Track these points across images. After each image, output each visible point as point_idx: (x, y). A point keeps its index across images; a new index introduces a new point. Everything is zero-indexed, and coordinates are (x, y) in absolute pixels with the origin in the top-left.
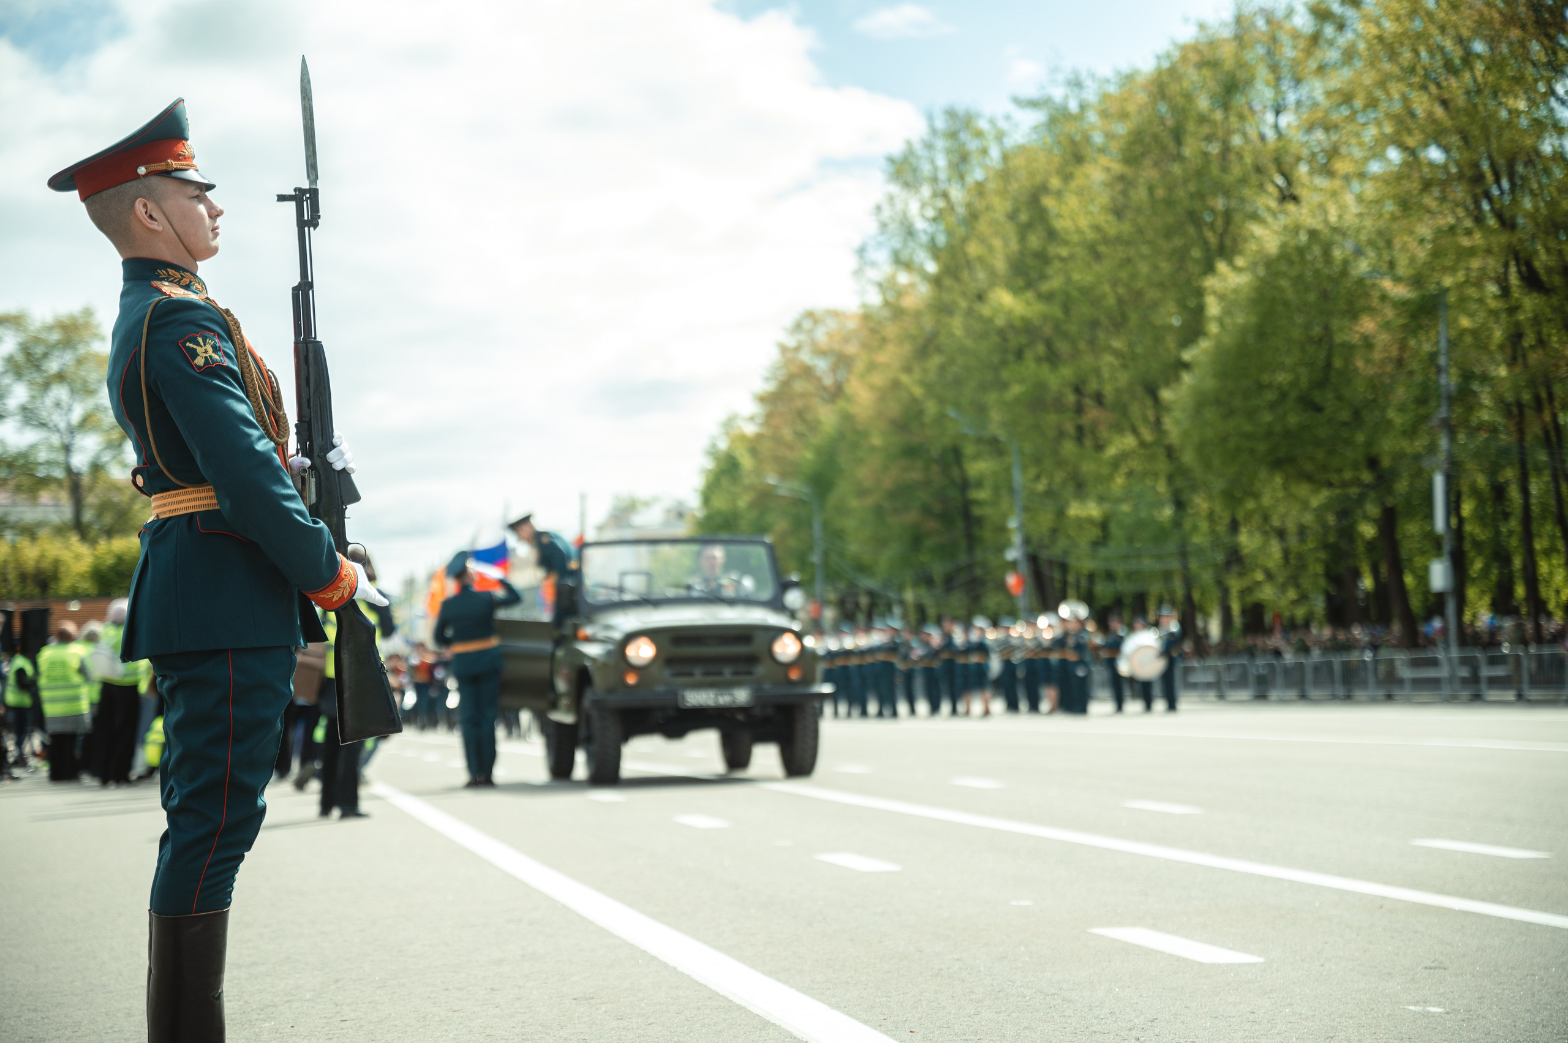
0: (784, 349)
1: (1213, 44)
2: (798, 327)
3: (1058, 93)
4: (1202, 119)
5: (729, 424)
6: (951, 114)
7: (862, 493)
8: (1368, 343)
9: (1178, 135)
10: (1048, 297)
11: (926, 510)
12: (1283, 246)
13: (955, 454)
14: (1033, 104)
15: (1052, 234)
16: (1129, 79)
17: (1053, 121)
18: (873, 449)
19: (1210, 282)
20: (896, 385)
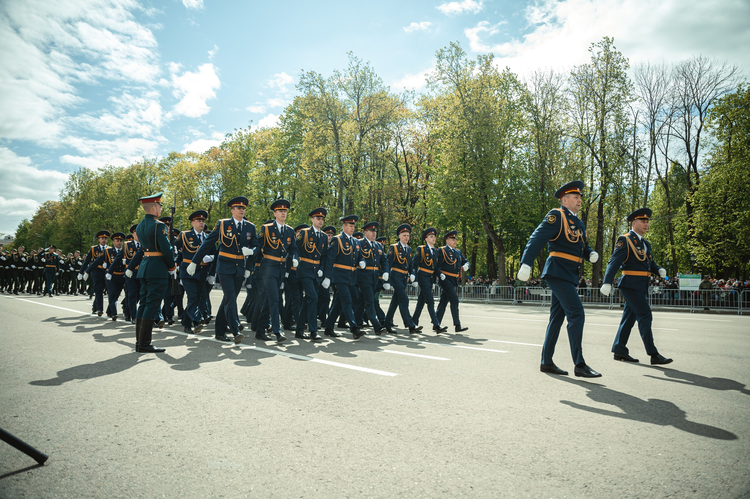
0: (41, 208)
1: (140, 166)
2: (45, 204)
3: (107, 169)
4: (137, 179)
5: (25, 221)
6: (85, 169)
9: (132, 181)
10: (103, 206)
11: (71, 243)
13: (81, 234)
14: (102, 170)
15: (105, 194)
16: (122, 169)
17: (105, 173)
18: (61, 230)
19: (139, 209)
20: (68, 219)
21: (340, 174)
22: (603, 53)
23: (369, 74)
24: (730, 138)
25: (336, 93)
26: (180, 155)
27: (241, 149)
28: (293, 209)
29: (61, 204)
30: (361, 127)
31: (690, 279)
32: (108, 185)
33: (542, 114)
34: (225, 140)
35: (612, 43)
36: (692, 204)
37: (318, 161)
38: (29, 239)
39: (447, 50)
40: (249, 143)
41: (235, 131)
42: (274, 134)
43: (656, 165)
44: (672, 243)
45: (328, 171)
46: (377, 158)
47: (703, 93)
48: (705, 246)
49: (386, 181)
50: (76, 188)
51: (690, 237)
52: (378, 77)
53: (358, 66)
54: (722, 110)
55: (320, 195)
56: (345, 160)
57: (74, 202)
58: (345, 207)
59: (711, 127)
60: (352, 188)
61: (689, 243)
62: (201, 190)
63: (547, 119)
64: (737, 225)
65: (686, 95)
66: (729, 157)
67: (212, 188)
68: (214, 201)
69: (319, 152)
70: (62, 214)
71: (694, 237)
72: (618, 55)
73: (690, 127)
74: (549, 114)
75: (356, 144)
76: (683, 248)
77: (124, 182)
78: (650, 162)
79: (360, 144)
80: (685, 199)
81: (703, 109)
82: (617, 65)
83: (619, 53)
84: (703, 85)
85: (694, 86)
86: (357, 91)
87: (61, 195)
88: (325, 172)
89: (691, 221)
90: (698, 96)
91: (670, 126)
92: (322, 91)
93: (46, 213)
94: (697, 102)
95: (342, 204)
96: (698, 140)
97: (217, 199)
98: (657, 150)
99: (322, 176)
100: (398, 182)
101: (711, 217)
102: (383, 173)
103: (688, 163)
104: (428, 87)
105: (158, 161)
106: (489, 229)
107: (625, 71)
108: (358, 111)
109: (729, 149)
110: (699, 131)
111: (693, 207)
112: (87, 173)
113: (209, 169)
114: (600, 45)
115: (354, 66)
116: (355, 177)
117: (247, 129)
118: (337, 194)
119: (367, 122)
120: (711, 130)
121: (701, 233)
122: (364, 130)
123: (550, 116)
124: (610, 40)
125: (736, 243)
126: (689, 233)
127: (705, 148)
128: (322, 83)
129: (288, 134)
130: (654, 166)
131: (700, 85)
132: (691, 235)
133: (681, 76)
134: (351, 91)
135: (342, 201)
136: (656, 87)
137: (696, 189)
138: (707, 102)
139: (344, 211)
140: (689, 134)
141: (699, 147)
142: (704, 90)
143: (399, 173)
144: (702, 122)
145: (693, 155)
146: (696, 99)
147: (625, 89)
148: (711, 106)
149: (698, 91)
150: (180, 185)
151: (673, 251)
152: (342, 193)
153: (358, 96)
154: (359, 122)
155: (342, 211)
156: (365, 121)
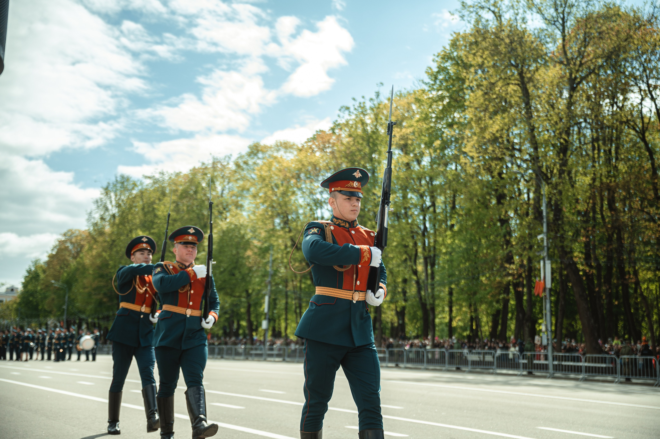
0: (60, 241)
1: (206, 168)
2: (65, 235)
3: (157, 176)
4: (203, 189)
5: (36, 263)
6: (122, 177)
7: (84, 288)
8: (249, 257)
9: (196, 192)
11: (105, 294)
12: (227, 228)
14: (149, 178)
15: (156, 216)
16: (179, 175)
17: (154, 183)
18: (89, 274)
20: (99, 255)
21: (535, 159)
25: (523, 19)
26: (265, 147)
27: (365, 130)
28: (453, 226)
29: (90, 233)
30: (571, 74)
32: (160, 200)
34: (337, 118)
37: (495, 140)
38: (41, 289)
40: (376, 119)
41: (353, 102)
42: (418, 100)
45: (512, 156)
46: (602, 127)
49: (622, 167)
50: (110, 207)
55: (501, 198)
56: (544, 135)
57: (108, 229)
58: (548, 217)
60: (557, 185)
62: (301, 201)
67: (318, 196)
69: (495, 126)
70: (91, 249)
75: (562, 105)
77: (185, 194)
79: (570, 103)
86: (561, 10)
87: (88, 220)
88: (507, 158)
92: (498, 18)
93: (67, 248)
95: (541, 213)
99: (502, 167)
100: (648, 165)
102: (617, 153)
105: (234, 158)
108: (564, 46)
112: (125, 184)
113: (315, 166)
116: (564, 163)
117: (374, 97)
118: (532, 195)
119: (581, 64)
122: (576, 78)
129: (442, 98)
134: (552, 13)
135: (540, 206)
139: (545, 225)
143: (648, 149)
150: (270, 193)
152: (540, 193)
153: (563, 19)
154: (566, 65)
155: (542, 225)
156: (578, 63)
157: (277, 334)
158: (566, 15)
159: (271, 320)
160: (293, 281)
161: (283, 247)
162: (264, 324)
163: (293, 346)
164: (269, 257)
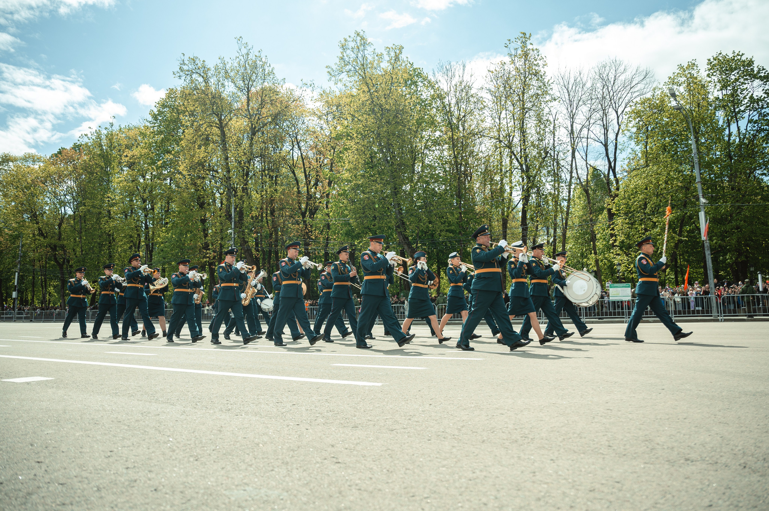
21: (228, 179)
22: (520, 49)
23: (261, 63)
24: (647, 143)
25: (222, 84)
26: (15, 157)
27: (101, 150)
30: (252, 125)
31: (620, 289)
33: (456, 113)
34: (78, 141)
35: (529, 39)
36: (614, 211)
37: (201, 164)
39: (351, 39)
43: (577, 169)
44: (595, 253)
45: (212, 176)
47: (619, 95)
48: (627, 255)
51: (613, 246)
52: (272, 67)
53: (248, 54)
54: (638, 114)
55: (202, 205)
56: (233, 163)
58: (235, 218)
59: (629, 130)
60: (241, 197)
61: (613, 253)
63: (461, 119)
64: (657, 232)
65: (604, 98)
66: (646, 162)
68: (65, 214)
69: (201, 154)
71: (616, 246)
72: (535, 52)
73: (607, 131)
74: (463, 114)
76: (606, 258)
78: (572, 166)
80: (605, 206)
81: (620, 112)
82: (535, 63)
83: (537, 49)
84: (620, 88)
85: (610, 88)
86: (246, 82)
89: (613, 229)
90: (615, 98)
91: (589, 130)
92: (206, 81)
94: (614, 105)
95: (230, 215)
96: (616, 144)
97: (70, 212)
98: (577, 154)
100: (295, 189)
101: (632, 224)
103: (607, 167)
104: (330, 80)
106: (404, 240)
107: (542, 70)
108: (248, 106)
109: (646, 154)
110: (617, 135)
111: (614, 214)
114: (517, 40)
115: (243, 53)
116: (246, 184)
117: (108, 127)
119: (258, 120)
120: (628, 134)
121: (622, 242)
122: (255, 127)
123: (464, 116)
124: (527, 36)
125: (657, 251)
126: (611, 242)
127: (623, 153)
128: (206, 70)
130: (575, 171)
131: (616, 87)
132: (613, 243)
133: (597, 77)
134: (241, 84)
135: (230, 211)
136: (574, 88)
137: (617, 195)
138: (623, 105)
139: (233, 223)
140: (607, 138)
141: (618, 151)
142: (620, 93)
143: (296, 180)
144: (619, 126)
145: (612, 160)
146: (612, 101)
147: (544, 89)
148: (628, 109)
149: (615, 94)
151: (597, 261)
152: (230, 202)
153: (248, 88)
154: (249, 119)
155: (231, 223)
156: (257, 118)
157: (24, 302)
158: (250, 87)
159: (20, 292)
160: (40, 261)
161: (31, 236)
162: (14, 294)
163: (38, 311)
164: (19, 243)
